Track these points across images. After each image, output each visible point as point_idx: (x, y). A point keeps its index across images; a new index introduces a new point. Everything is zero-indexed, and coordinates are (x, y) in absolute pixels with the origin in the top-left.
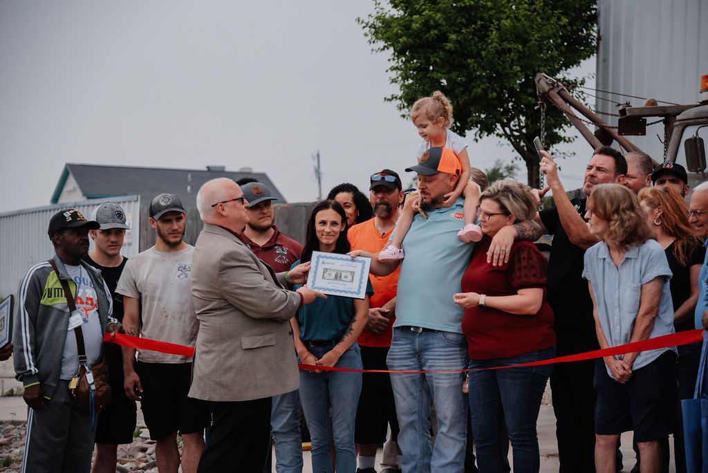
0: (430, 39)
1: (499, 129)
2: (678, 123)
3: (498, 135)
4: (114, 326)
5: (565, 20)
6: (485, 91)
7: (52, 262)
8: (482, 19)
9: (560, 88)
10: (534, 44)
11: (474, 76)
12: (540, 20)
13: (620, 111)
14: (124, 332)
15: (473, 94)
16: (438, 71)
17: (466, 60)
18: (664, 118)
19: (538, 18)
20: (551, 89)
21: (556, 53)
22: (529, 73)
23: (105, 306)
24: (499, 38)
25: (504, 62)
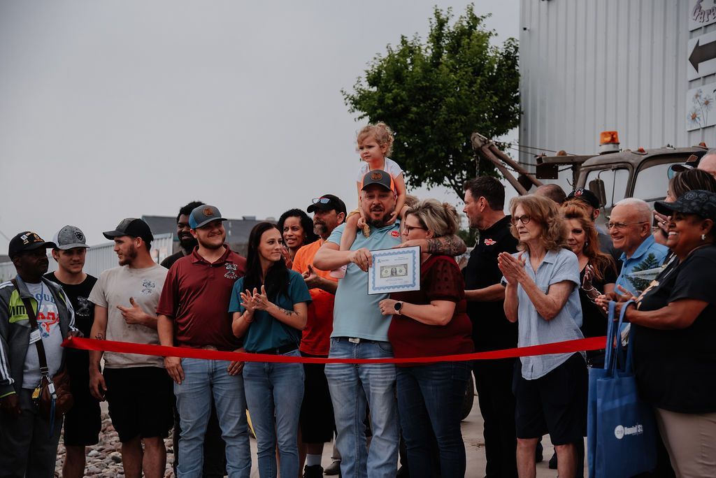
0: (398, 111)
1: (447, 181)
2: (583, 169)
3: (446, 185)
5: (496, 99)
8: (435, 96)
10: (473, 116)
11: (428, 139)
12: (477, 99)
13: (538, 160)
15: (427, 153)
17: (424, 127)
18: (572, 165)
19: (475, 97)
20: (484, 145)
21: (489, 123)
24: (447, 111)
25: (450, 129)
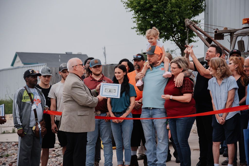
0: (147, 7)
1: (171, 38)
2: (235, 35)
3: (171, 40)
4: (47, 108)
6: (166, 25)
7: (25, 87)
9: (193, 24)
10: (183, 8)
11: (162, 20)
13: (215, 31)
14: (50, 110)
15: (162, 26)
16: (150, 18)
17: (159, 14)
18: (230, 34)
20: (190, 24)
21: (191, 11)
22: (181, 18)
23: (43, 102)
24: (171, 6)
25: (173, 15)
